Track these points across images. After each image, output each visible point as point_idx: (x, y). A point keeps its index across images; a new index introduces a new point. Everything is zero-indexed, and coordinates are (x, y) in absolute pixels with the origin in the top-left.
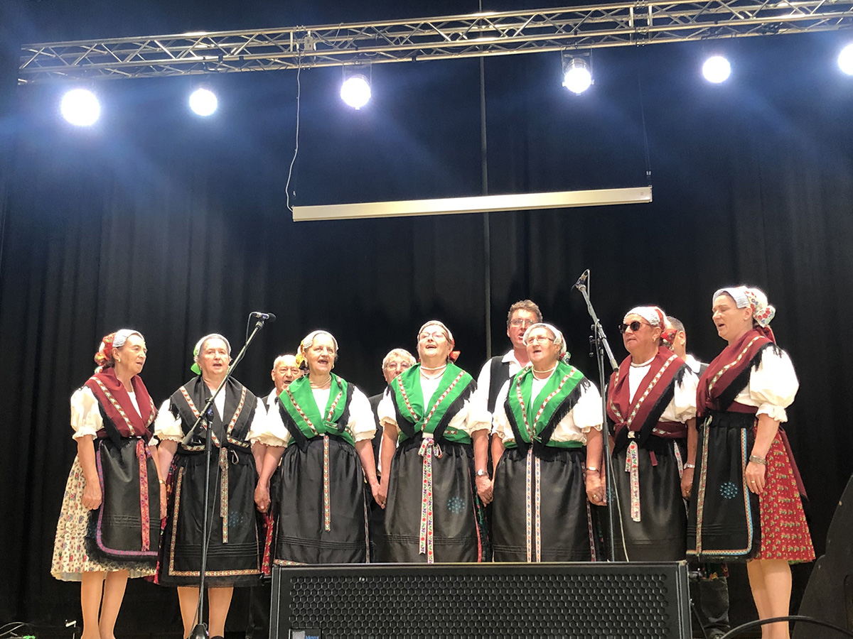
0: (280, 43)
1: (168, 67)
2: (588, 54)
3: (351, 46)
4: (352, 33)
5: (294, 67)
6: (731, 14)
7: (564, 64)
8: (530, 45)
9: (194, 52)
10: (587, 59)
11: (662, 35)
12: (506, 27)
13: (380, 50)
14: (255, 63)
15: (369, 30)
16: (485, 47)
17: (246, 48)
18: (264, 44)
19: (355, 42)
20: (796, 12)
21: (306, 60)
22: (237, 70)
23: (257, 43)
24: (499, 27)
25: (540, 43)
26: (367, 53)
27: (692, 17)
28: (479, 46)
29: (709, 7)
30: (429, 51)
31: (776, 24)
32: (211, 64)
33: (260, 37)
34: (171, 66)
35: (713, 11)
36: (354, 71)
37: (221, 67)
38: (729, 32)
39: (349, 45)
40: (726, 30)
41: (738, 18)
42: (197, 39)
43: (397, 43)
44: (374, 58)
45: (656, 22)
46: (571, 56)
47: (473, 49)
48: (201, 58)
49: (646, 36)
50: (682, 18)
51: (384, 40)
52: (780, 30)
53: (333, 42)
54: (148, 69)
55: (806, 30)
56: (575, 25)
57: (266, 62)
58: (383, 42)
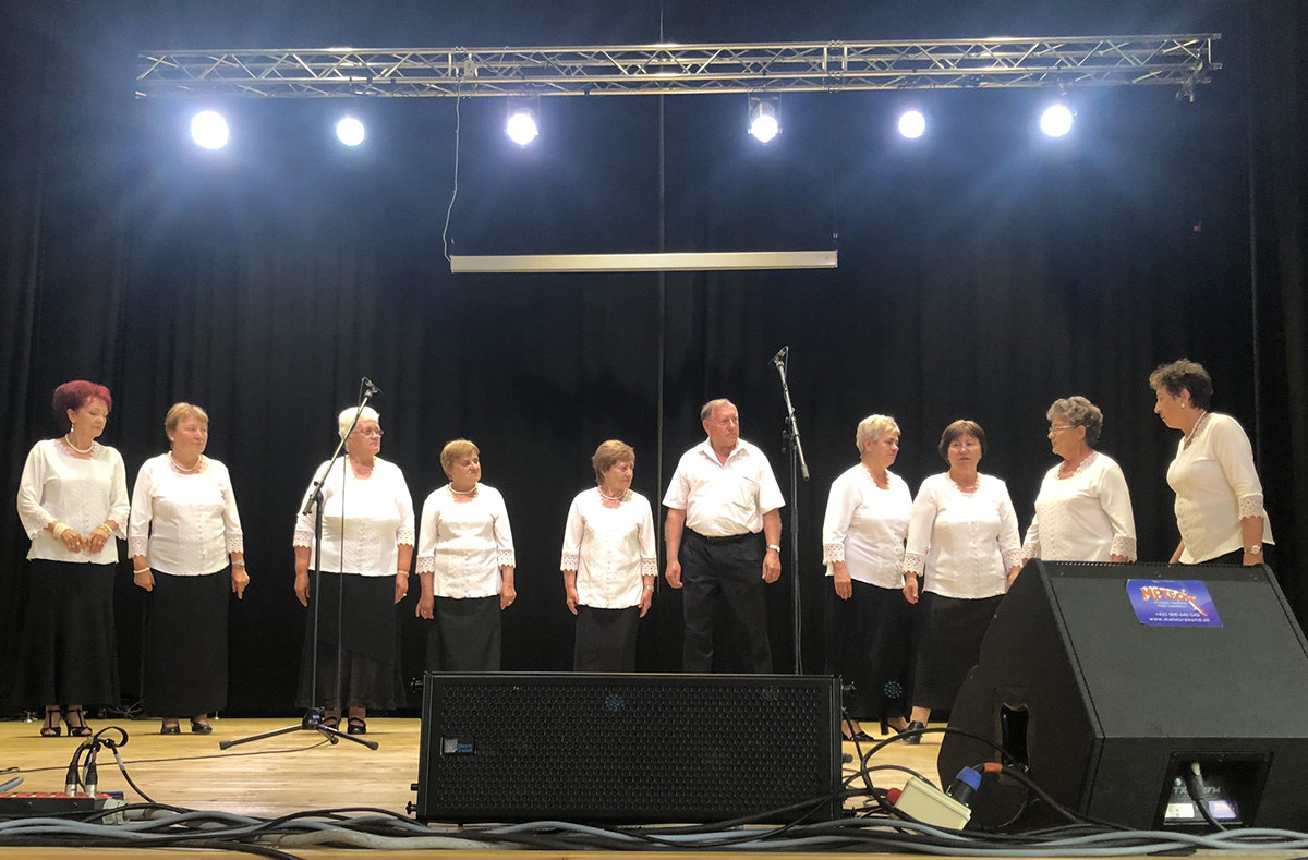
0: (437, 66)
1: (309, 87)
2: (777, 98)
3: (518, 74)
4: (518, 59)
5: (453, 95)
6: (931, 62)
7: (750, 108)
8: (714, 84)
9: (339, 70)
10: (775, 104)
11: (857, 81)
12: (690, 62)
13: (549, 81)
14: (408, 87)
15: (538, 56)
16: (666, 84)
17: (398, 69)
18: (420, 65)
19: (522, 69)
20: (999, 64)
21: (467, 87)
22: (388, 95)
23: (411, 65)
24: (681, 61)
25: (726, 83)
26: (536, 83)
27: (889, 62)
28: (659, 82)
29: (908, 52)
30: (603, 85)
31: (976, 76)
32: (358, 86)
33: (414, 58)
34: (312, 86)
35: (912, 57)
36: (521, 104)
37: (370, 90)
38: (928, 83)
39: (514, 72)
40: (924, 80)
41: (939, 68)
42: (342, 56)
43: (568, 73)
44: (542, 89)
45: (852, 66)
46: (759, 100)
47: (653, 85)
48: (348, 78)
49: (840, 81)
50: (879, 64)
51: (554, 69)
52: (982, 83)
53: (496, 68)
54: (286, 87)
55: (1008, 85)
56: (765, 64)
57: (421, 87)
58: (552, 72)
